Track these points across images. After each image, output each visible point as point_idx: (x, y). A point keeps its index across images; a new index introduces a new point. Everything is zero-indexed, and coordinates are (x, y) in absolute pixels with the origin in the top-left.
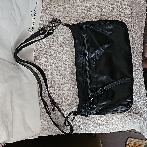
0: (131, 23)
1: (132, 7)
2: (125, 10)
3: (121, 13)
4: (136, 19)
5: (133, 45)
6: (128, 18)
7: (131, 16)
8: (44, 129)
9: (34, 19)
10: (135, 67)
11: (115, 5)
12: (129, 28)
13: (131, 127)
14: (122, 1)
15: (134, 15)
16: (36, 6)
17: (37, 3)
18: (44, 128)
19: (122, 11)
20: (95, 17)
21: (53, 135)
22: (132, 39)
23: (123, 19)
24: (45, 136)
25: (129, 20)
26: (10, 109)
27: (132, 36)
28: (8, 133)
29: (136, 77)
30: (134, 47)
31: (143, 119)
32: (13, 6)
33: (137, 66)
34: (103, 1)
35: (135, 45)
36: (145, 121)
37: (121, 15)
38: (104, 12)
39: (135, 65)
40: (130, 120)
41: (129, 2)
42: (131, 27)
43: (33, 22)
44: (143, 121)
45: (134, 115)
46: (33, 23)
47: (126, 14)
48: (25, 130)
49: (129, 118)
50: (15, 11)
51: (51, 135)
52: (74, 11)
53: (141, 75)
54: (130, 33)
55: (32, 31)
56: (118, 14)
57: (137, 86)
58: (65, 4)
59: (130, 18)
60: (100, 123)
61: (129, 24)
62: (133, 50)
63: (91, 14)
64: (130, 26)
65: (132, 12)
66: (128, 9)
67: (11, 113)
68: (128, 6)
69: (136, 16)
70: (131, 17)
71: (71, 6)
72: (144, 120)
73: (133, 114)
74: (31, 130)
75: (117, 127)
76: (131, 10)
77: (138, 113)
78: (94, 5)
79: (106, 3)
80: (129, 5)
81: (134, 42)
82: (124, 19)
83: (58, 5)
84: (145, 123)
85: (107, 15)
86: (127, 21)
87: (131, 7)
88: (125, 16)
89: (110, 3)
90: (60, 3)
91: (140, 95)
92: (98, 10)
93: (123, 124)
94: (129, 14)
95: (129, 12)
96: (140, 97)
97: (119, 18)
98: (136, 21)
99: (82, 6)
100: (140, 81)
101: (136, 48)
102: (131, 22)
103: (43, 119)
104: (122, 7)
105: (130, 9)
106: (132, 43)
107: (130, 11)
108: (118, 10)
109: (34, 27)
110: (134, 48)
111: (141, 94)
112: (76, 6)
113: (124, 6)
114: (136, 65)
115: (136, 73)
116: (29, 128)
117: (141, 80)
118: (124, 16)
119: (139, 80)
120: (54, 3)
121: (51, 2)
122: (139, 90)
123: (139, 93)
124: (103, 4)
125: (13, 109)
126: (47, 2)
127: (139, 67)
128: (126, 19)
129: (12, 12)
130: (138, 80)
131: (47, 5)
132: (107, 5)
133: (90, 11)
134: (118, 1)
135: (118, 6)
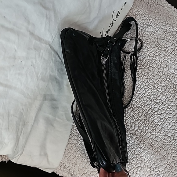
8: (62, 166)
9: (113, 21)
16: (124, 6)
17: (125, 3)
18: (64, 165)
24: (60, 175)
28: (17, 147)
43: (111, 24)
46: (110, 26)
48: (40, 155)
52: (167, 32)
55: (105, 34)
58: (159, 18)
71: (167, 24)
74: (48, 159)
83: (150, 16)
90: (153, 15)
103: (68, 152)
109: (109, 31)
112: (173, 26)
116: (46, 155)
120: (146, 12)
121: (142, 10)
125: (36, 120)
126: (137, 8)
131: (136, 11)
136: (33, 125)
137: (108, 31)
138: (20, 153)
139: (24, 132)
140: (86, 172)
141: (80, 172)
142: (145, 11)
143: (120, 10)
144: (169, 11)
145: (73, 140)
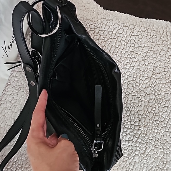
3: (169, 48)
11: (159, 32)
34: (140, 23)
38: (140, 40)
55: (9, 48)
56: (163, 49)
63: (117, 39)
71: (85, 20)
79: (145, 26)
89: (151, 28)
92: (130, 35)
97: (164, 55)
99: (103, 24)
108: (163, 41)
109: (13, 42)
112: (94, 21)
124: (141, 26)
132: (147, 31)
133: (116, 34)
134: (166, 27)
135: (164, 36)
144: (85, 2)
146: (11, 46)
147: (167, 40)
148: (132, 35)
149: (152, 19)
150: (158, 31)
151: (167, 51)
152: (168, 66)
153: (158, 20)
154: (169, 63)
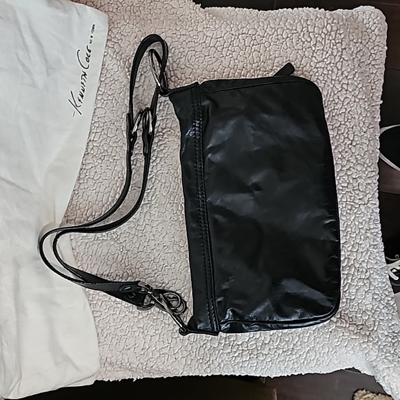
0: (341, 78)
1: (345, 36)
2: (323, 43)
3: (314, 51)
4: (354, 66)
5: (347, 138)
6: (332, 65)
7: (342, 60)
8: (107, 363)
9: (85, 70)
10: (352, 198)
11: (296, 30)
12: (336, 92)
13: (344, 364)
14: (317, 19)
15: (349, 55)
16: (92, 35)
17: (93, 29)
18: (108, 360)
19: (315, 45)
20: (241, 64)
21: (133, 379)
22: (343, 123)
23: (318, 68)
24: (111, 381)
25: (335, 70)
26: (13, 308)
27: (343, 114)
29: (357, 223)
30: (350, 142)
31: (377, 340)
32: (23, 38)
33: (358, 194)
34: (265, 22)
35: (351, 139)
36: (381, 347)
37: (314, 58)
38: (267, 49)
39: (353, 190)
40: (339, 343)
41: (334, 21)
42: (340, 89)
43: (83, 77)
44: (377, 347)
45: (351, 328)
46: (83, 81)
47: (327, 53)
48: (57, 364)
49: (336, 338)
50: (27, 50)
51: (127, 378)
53: (370, 219)
54: (338, 106)
56: (304, 55)
57: (361, 250)
58: (163, 30)
59: (338, 64)
60: (258, 350)
61: (335, 80)
62: (346, 152)
63: (231, 56)
64: (339, 87)
65: (345, 49)
66: (333, 41)
67: (15, 320)
68: (331, 31)
69: (355, 60)
70: (342, 62)
71: (179, 36)
72: (380, 343)
73: (348, 325)
74: (74, 365)
75: (306, 362)
76: (341, 43)
77: (362, 325)
78: (239, 35)
79: (273, 26)
80: (335, 28)
81: (350, 129)
82: (321, 67)
84: (383, 351)
85: (275, 58)
86: (328, 74)
87: (340, 34)
88: (323, 61)
89: (283, 26)
91: (368, 274)
92: (251, 46)
93: (320, 353)
94: (335, 54)
95: (335, 47)
96: (368, 279)
97: (308, 65)
98: (354, 72)
99: (207, 36)
100: (368, 235)
101: (355, 146)
102: (342, 74)
103: (105, 335)
104: (317, 36)
105: (337, 41)
106: (343, 134)
107: (338, 45)
108: (304, 43)
109: (84, 91)
110: (350, 146)
111: (372, 272)
112: (192, 36)
113: (322, 32)
114: (357, 192)
115: (356, 213)
116: (67, 359)
117: (372, 233)
118: (322, 59)
119: (366, 232)
120: (134, 27)
121: (127, 27)
122: (366, 261)
123: (364, 270)
124: (265, 27)
125: (19, 308)
126: (116, 26)
127: (366, 196)
128: (327, 68)
129: (21, 53)
130: (363, 232)
131: (115, 33)
132: (276, 33)
133: (229, 48)
134: (306, 18)
135: (304, 34)
136: (17, 322)
137: (82, 92)
138: (16, 379)
139: (6, 342)
140: (151, 356)
141: (141, 360)
142: (131, 26)
143: (89, 45)
144: (175, 7)
145: (104, 311)
146: (82, 96)
147: (309, 40)
148: (253, 45)
149: (285, 9)
150: (294, 28)
151: (312, 57)
152: (318, 79)
153: (295, 9)
154: (317, 74)
